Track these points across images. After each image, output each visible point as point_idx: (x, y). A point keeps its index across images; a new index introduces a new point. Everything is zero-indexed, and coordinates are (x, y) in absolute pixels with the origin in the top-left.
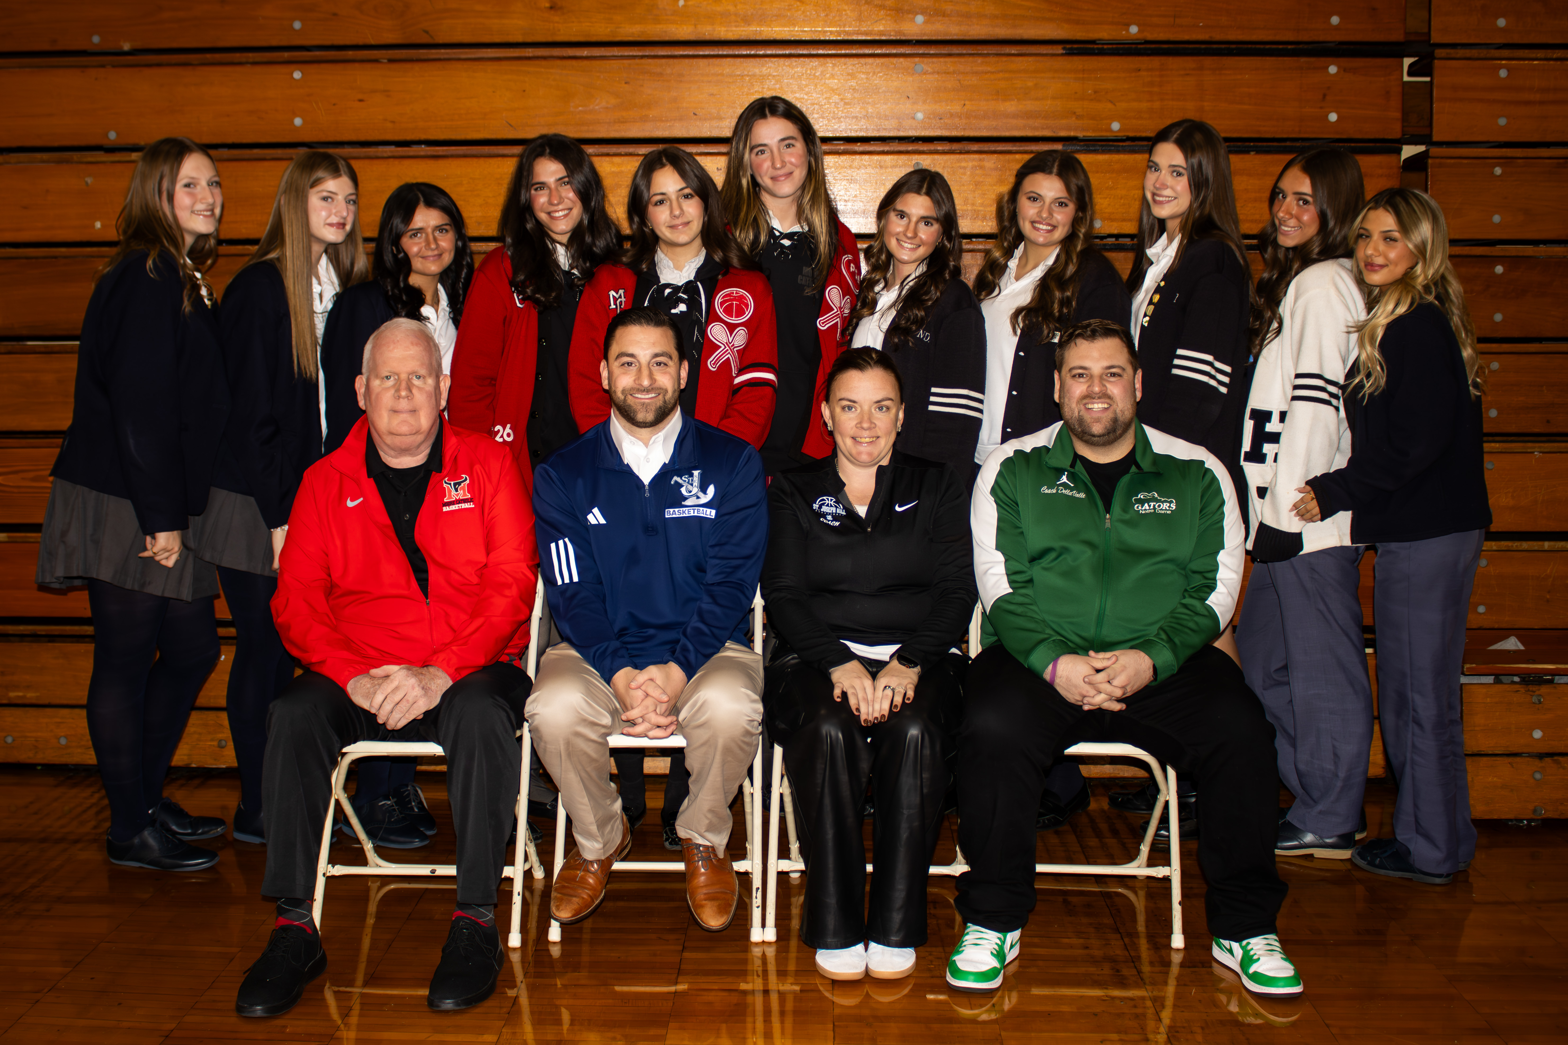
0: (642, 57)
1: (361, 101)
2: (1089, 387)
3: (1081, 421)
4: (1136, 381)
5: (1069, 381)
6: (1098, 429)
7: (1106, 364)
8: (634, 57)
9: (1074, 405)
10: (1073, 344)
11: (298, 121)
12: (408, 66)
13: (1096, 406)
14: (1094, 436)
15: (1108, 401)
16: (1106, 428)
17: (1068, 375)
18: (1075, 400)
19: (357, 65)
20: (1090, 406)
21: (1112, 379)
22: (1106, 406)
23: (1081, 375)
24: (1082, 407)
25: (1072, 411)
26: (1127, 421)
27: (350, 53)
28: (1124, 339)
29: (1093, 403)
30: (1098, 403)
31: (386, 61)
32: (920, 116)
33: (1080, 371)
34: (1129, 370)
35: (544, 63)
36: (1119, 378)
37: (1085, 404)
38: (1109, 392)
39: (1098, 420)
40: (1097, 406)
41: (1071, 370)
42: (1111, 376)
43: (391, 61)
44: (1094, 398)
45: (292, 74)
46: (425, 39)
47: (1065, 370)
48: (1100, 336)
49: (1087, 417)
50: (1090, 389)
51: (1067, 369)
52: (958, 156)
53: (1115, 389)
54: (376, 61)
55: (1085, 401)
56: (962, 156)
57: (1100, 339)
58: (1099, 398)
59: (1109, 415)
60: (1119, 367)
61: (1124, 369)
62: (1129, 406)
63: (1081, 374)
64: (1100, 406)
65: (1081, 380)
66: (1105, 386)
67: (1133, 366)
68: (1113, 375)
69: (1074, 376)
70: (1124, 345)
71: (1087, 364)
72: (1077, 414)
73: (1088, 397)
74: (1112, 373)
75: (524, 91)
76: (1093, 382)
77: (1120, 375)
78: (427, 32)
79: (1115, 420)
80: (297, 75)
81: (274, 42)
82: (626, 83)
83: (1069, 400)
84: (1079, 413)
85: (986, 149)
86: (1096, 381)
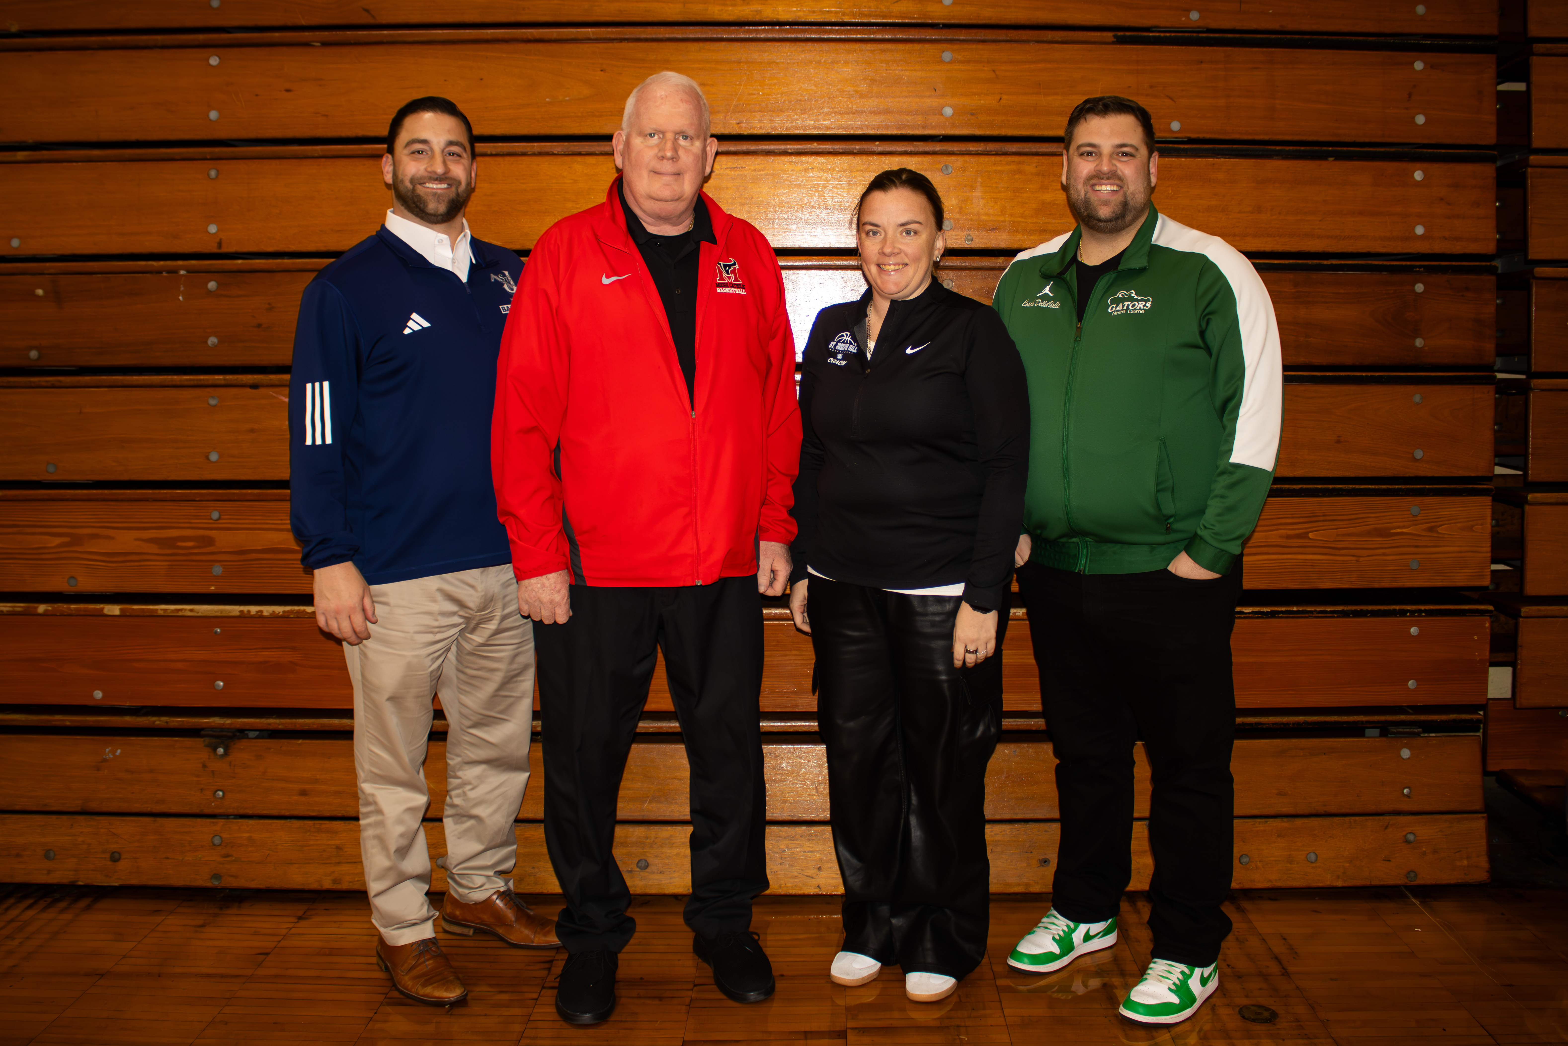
0: (622, 40)
1: (288, 91)
2: (1097, 165)
3: (1087, 202)
4: (1151, 165)
5: (1077, 160)
6: (1105, 213)
7: (1117, 141)
8: (611, 40)
9: (1080, 186)
10: (1082, 120)
11: (213, 115)
12: (345, 50)
13: (1104, 188)
14: (1100, 220)
15: (1118, 182)
16: (1114, 212)
17: (1076, 153)
18: (1082, 181)
19: (285, 49)
20: (1098, 188)
21: (1125, 159)
22: (1115, 188)
23: (1089, 154)
24: (1089, 188)
25: (1078, 192)
26: (1138, 205)
27: (277, 34)
28: (1140, 117)
29: (1101, 185)
30: (1106, 185)
31: (319, 44)
32: (948, 111)
33: (1089, 149)
34: (1144, 151)
35: (505, 47)
36: (1131, 158)
37: (1093, 185)
38: (1119, 172)
39: (1106, 203)
40: (1106, 188)
41: (1079, 147)
42: (1122, 155)
43: (325, 44)
44: (1102, 179)
45: (208, 60)
46: (366, 19)
47: (1073, 147)
48: (1112, 110)
49: (1094, 198)
50: (1098, 168)
51: (1075, 147)
52: (993, 158)
53: (1128, 169)
54: (307, 44)
55: (1092, 182)
56: (998, 158)
57: (1113, 115)
58: (1108, 179)
59: (1119, 198)
60: (1132, 146)
61: (1137, 149)
62: (1141, 189)
63: (1091, 151)
64: (1109, 188)
65: (1090, 158)
66: (1116, 165)
67: (1148, 147)
68: (1126, 154)
69: (1082, 154)
70: (1140, 124)
71: (1095, 140)
72: (1083, 197)
73: (1097, 177)
74: (1123, 152)
75: (481, 79)
76: (1101, 161)
77: (1132, 155)
78: (367, 11)
79: (1125, 205)
80: (214, 61)
81: (189, 23)
82: (602, 71)
83: (1075, 180)
84: (1085, 195)
85: (1027, 150)
86: (1105, 160)
